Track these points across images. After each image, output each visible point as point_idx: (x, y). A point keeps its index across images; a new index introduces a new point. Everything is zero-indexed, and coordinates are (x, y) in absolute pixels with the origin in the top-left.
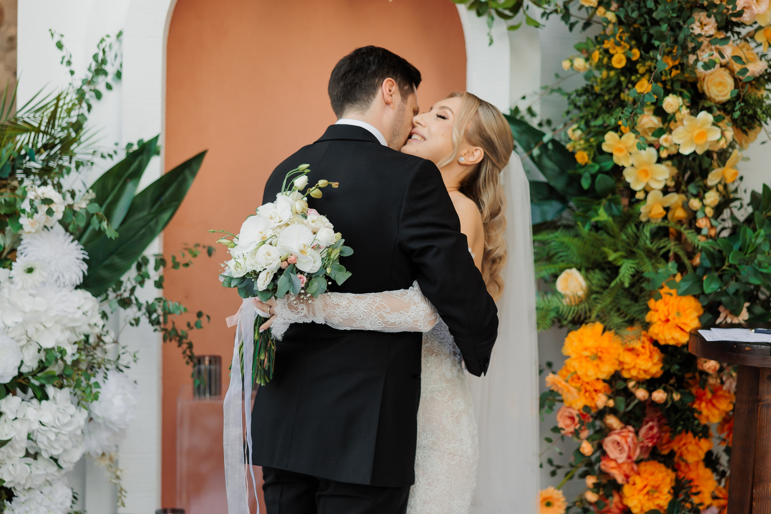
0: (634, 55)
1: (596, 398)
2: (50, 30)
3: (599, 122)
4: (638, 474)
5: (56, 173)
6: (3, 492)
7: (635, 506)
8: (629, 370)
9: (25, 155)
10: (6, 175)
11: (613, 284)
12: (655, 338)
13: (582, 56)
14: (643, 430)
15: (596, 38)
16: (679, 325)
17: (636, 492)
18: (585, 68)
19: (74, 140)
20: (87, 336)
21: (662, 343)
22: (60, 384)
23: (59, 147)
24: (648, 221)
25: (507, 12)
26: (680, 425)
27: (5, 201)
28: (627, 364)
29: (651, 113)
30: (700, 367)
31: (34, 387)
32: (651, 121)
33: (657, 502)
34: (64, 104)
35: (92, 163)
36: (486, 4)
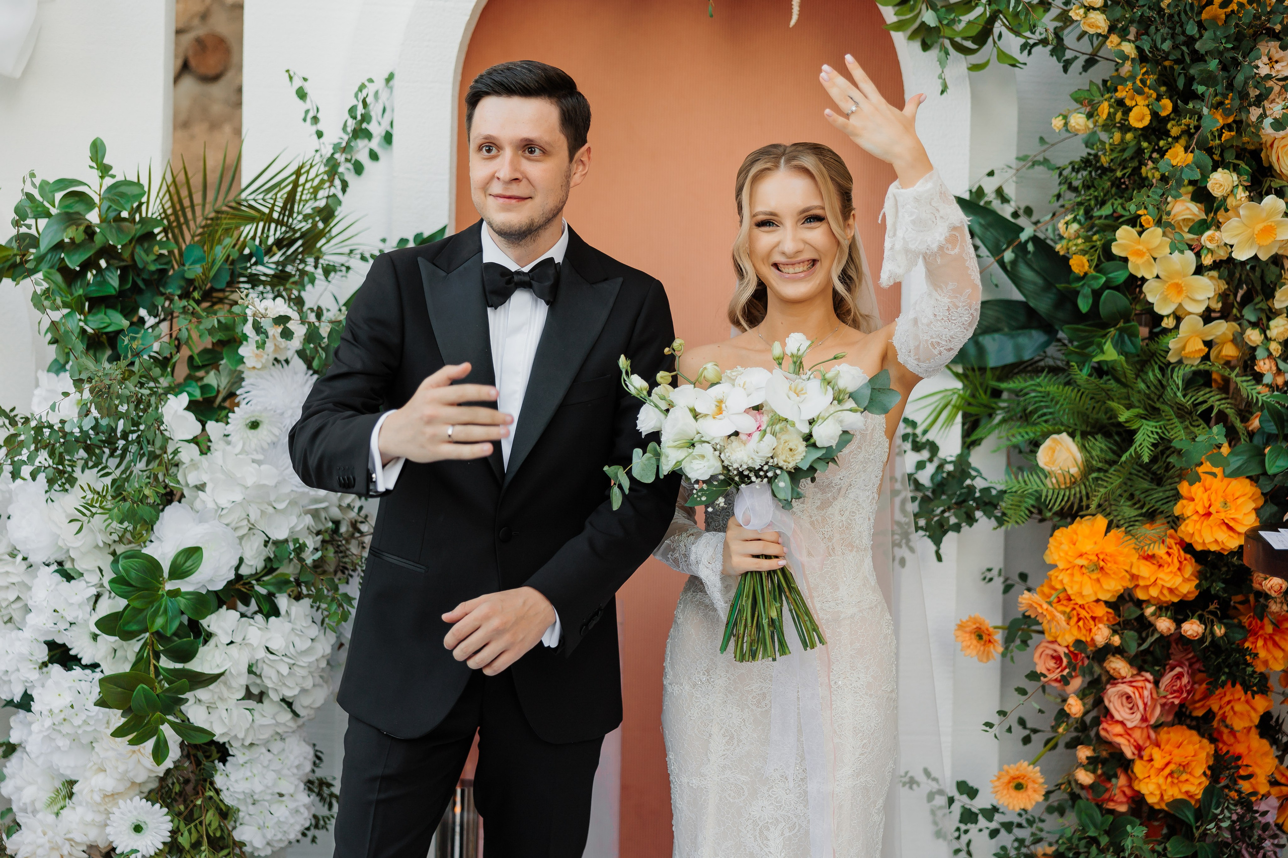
0: (1164, 108)
1: (1094, 630)
2: (288, 71)
3: (1107, 210)
4: (1158, 745)
5: (294, 283)
6: (213, 748)
7: (1151, 793)
8: (1147, 587)
9: (251, 255)
10: (222, 285)
11: (1123, 458)
12: (1187, 540)
13: (1083, 110)
14: (1166, 680)
15: (1105, 82)
16: (1226, 521)
17: (1153, 772)
18: (1087, 127)
19: (321, 234)
20: (337, 523)
21: (1199, 548)
22: (295, 593)
23: (300, 243)
24: (1180, 362)
25: (969, 44)
26: (1224, 673)
27: (219, 321)
28: (1143, 578)
29: (1190, 196)
30: (1256, 586)
31: (258, 596)
32: (1188, 208)
33: (1185, 788)
34: (307, 181)
35: (348, 268)
36: (937, 30)
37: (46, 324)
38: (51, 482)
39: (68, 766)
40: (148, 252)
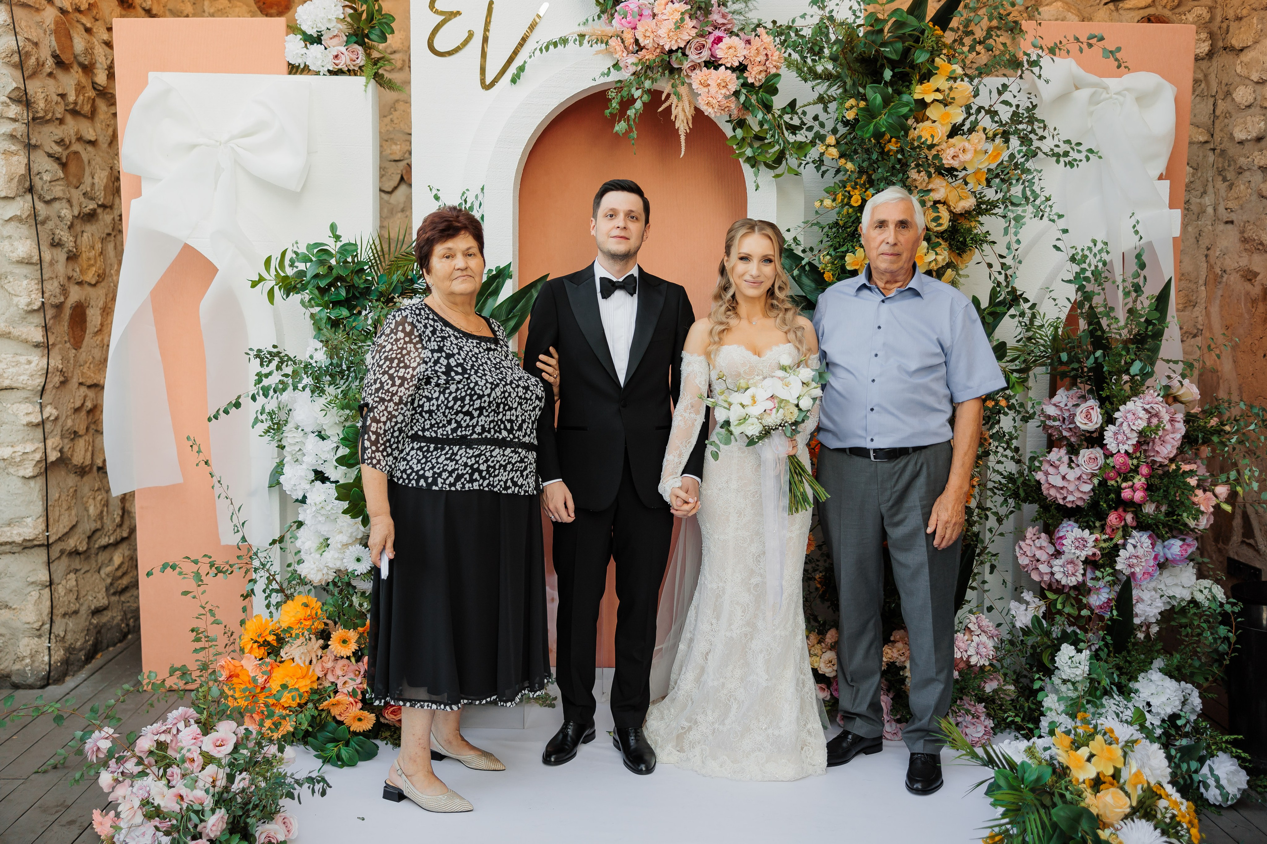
2: (429, 186)
3: (845, 248)
9: (411, 279)
13: (831, 197)
15: (841, 182)
18: (832, 206)
25: (772, 164)
36: (753, 157)
37: (308, 314)
38: (313, 392)
39: (325, 530)
40: (360, 278)
